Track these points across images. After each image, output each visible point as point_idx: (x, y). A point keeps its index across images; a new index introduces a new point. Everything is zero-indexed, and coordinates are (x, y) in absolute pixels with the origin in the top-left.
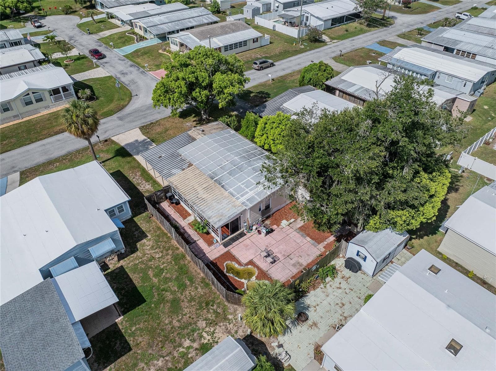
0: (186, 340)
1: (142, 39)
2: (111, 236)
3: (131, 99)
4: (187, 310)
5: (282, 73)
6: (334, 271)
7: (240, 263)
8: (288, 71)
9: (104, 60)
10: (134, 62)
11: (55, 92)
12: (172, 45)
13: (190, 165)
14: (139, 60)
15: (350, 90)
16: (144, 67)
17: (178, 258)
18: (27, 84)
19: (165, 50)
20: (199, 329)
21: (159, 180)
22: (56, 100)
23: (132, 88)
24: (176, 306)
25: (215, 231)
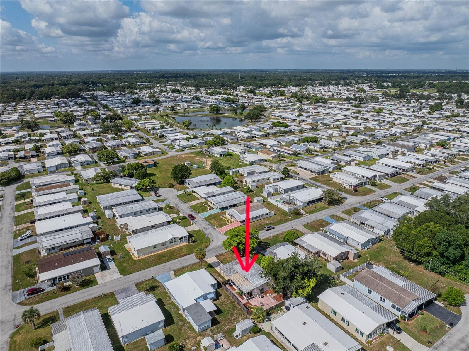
1: (212, 208)
2: (213, 292)
3: (210, 243)
4: (236, 316)
5: (277, 233)
6: (281, 310)
7: (252, 305)
8: (280, 232)
9: (195, 220)
10: (209, 222)
11: (181, 238)
12: (227, 215)
13: (237, 272)
14: (211, 222)
15: (303, 245)
16: (214, 226)
17: (232, 302)
18: (172, 235)
19: (223, 217)
21: (225, 277)
22: (181, 241)
23: (210, 237)
24: (232, 315)
25: (245, 295)
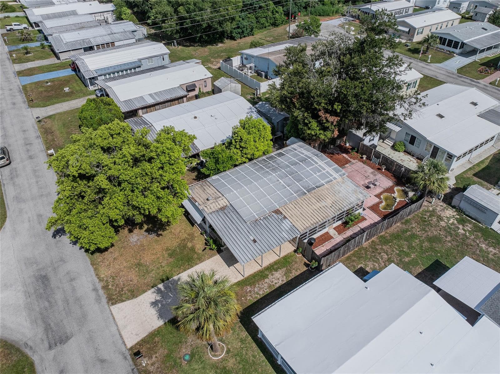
0: (459, 232)
4: (434, 232)
7: (380, 203)
17: (384, 241)
20: (448, 225)
